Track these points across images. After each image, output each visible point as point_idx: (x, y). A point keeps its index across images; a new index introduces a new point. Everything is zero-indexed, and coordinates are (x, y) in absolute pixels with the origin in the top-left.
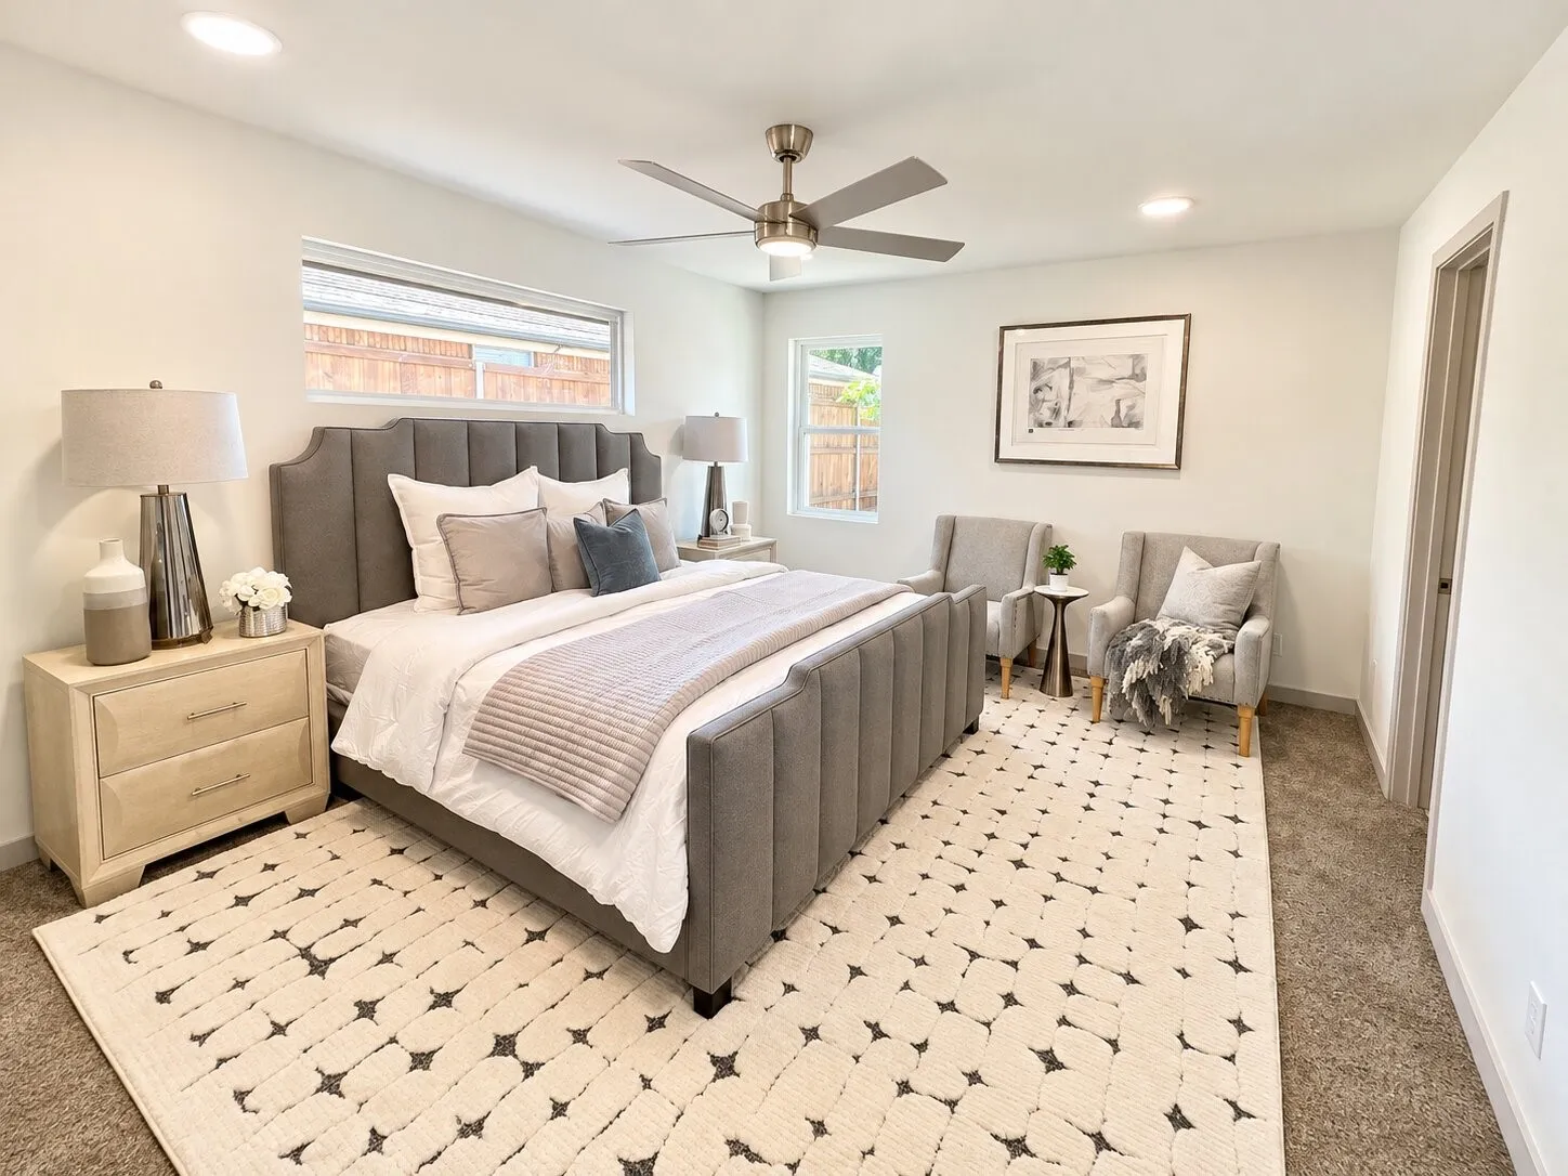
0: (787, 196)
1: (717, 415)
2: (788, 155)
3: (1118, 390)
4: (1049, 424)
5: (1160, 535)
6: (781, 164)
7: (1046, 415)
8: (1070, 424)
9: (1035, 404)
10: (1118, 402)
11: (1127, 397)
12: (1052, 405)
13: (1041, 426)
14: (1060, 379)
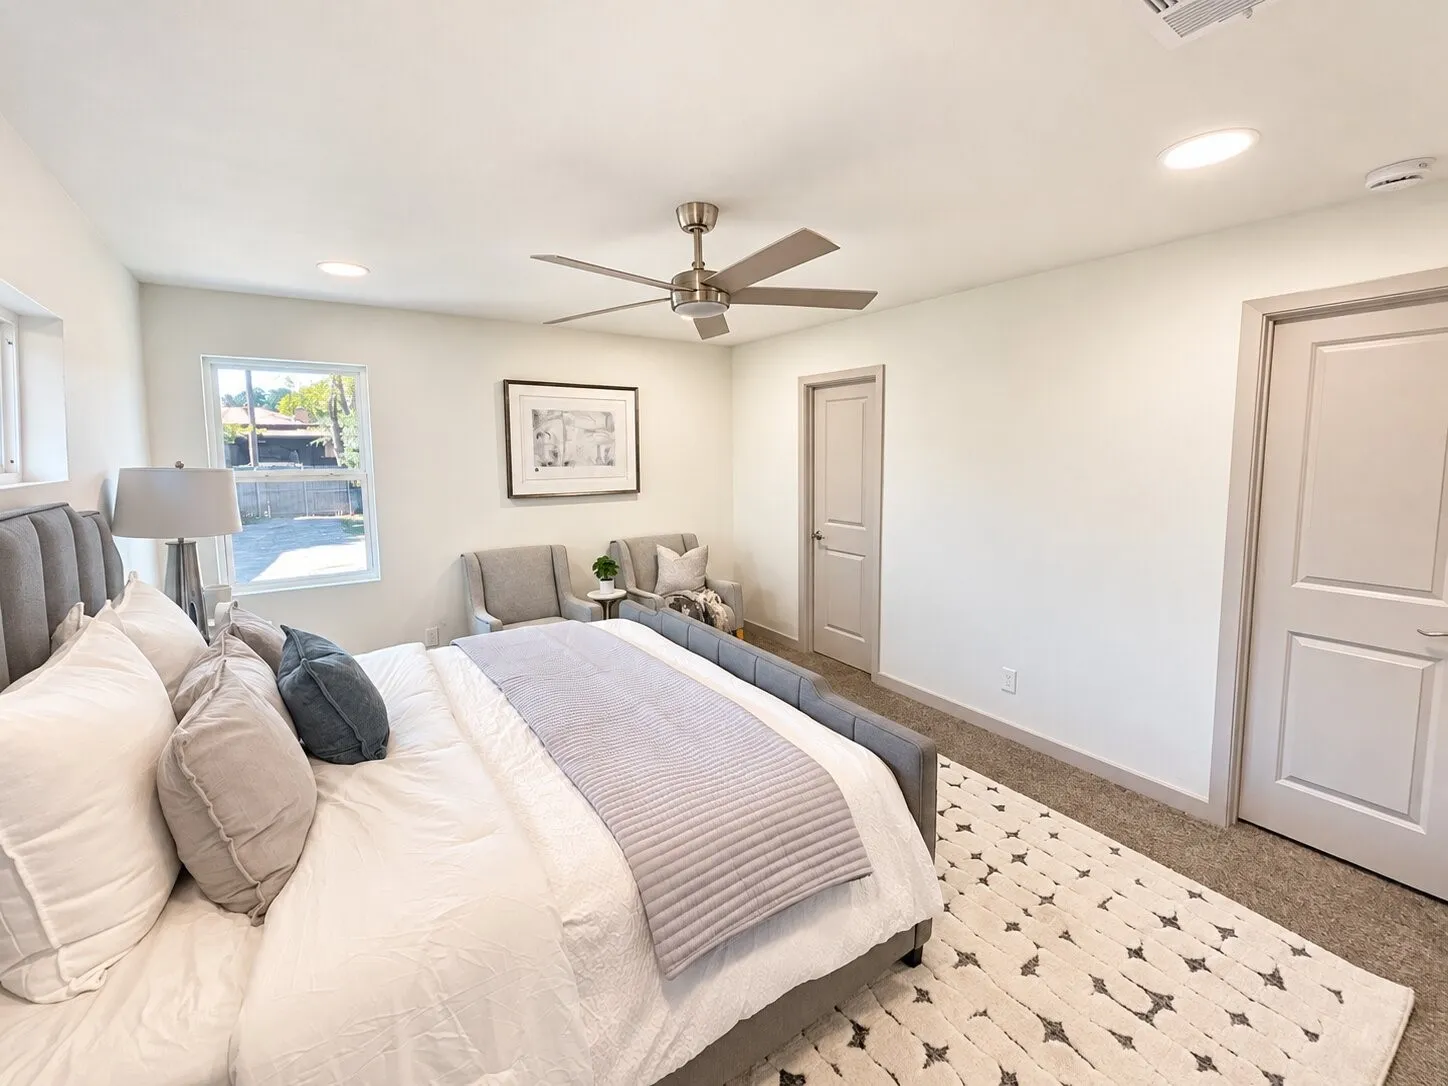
0: (699, 266)
1: (180, 466)
2: (698, 227)
3: (598, 437)
4: (550, 464)
5: (636, 539)
6: (692, 236)
7: (548, 458)
8: (566, 464)
9: (538, 449)
10: (598, 447)
11: (604, 443)
12: (551, 448)
13: (544, 465)
14: (555, 428)
